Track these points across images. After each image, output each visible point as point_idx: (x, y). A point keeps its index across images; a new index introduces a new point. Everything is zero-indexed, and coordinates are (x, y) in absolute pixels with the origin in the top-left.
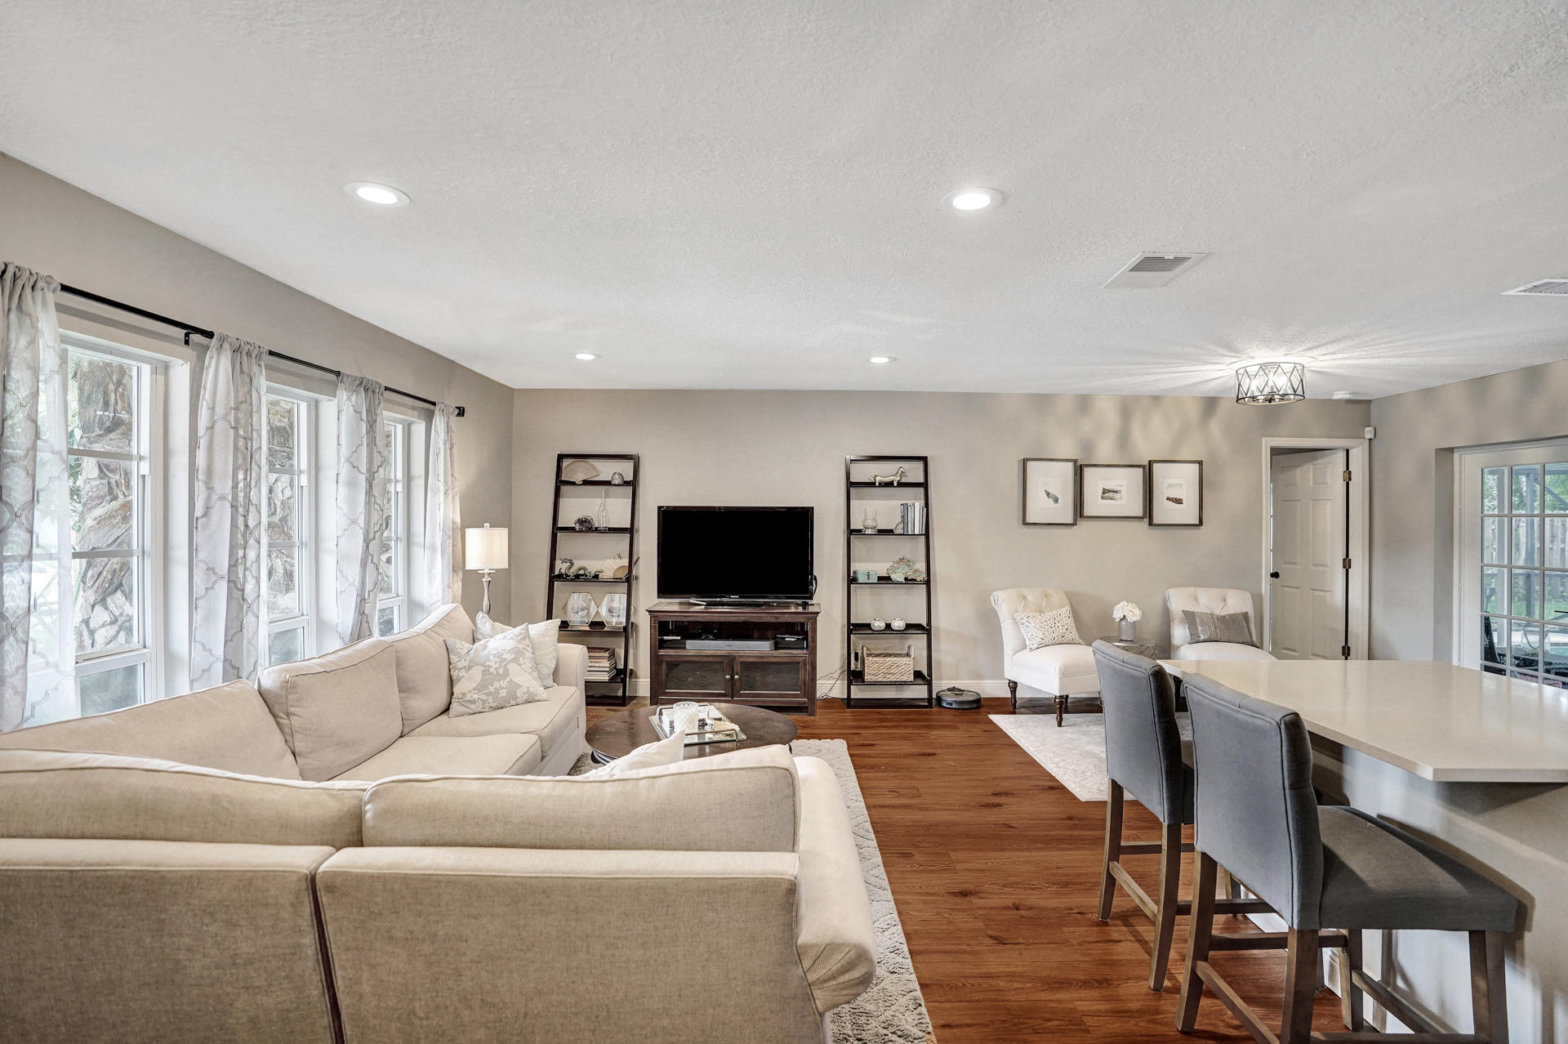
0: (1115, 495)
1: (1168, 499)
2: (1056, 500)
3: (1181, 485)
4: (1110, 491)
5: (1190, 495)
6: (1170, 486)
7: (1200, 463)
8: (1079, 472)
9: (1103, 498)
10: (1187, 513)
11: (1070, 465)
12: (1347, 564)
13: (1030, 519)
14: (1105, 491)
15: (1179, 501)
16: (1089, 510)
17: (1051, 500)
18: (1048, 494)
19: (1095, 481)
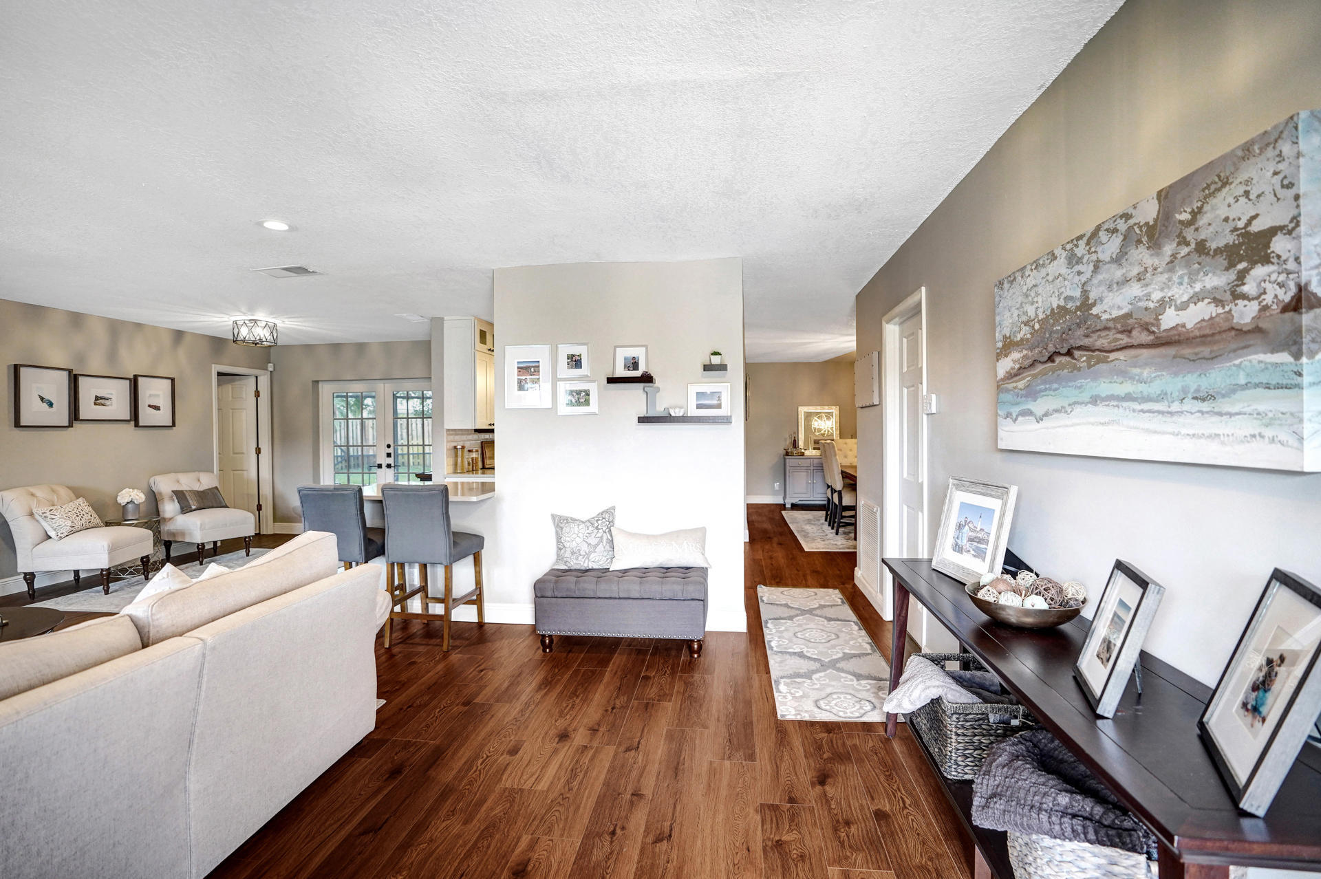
0: (106, 402)
1: (149, 406)
2: (51, 405)
3: (158, 396)
4: (101, 398)
5: (164, 401)
6: (150, 396)
7: (173, 380)
8: (74, 380)
9: (95, 404)
10: (163, 417)
11: (65, 374)
12: (258, 451)
13: (24, 421)
14: (97, 398)
15: (157, 408)
16: (83, 414)
17: (45, 405)
18: (42, 399)
19: (88, 389)
